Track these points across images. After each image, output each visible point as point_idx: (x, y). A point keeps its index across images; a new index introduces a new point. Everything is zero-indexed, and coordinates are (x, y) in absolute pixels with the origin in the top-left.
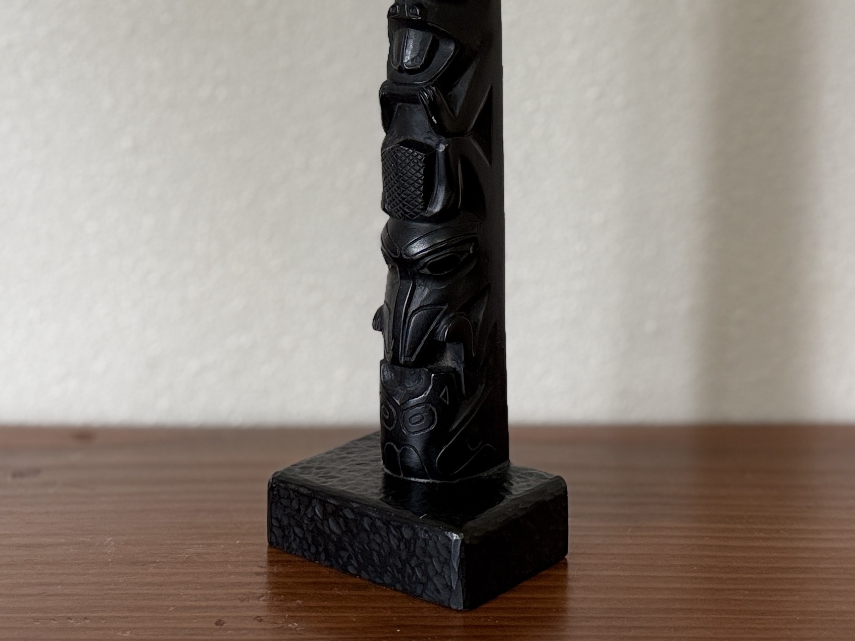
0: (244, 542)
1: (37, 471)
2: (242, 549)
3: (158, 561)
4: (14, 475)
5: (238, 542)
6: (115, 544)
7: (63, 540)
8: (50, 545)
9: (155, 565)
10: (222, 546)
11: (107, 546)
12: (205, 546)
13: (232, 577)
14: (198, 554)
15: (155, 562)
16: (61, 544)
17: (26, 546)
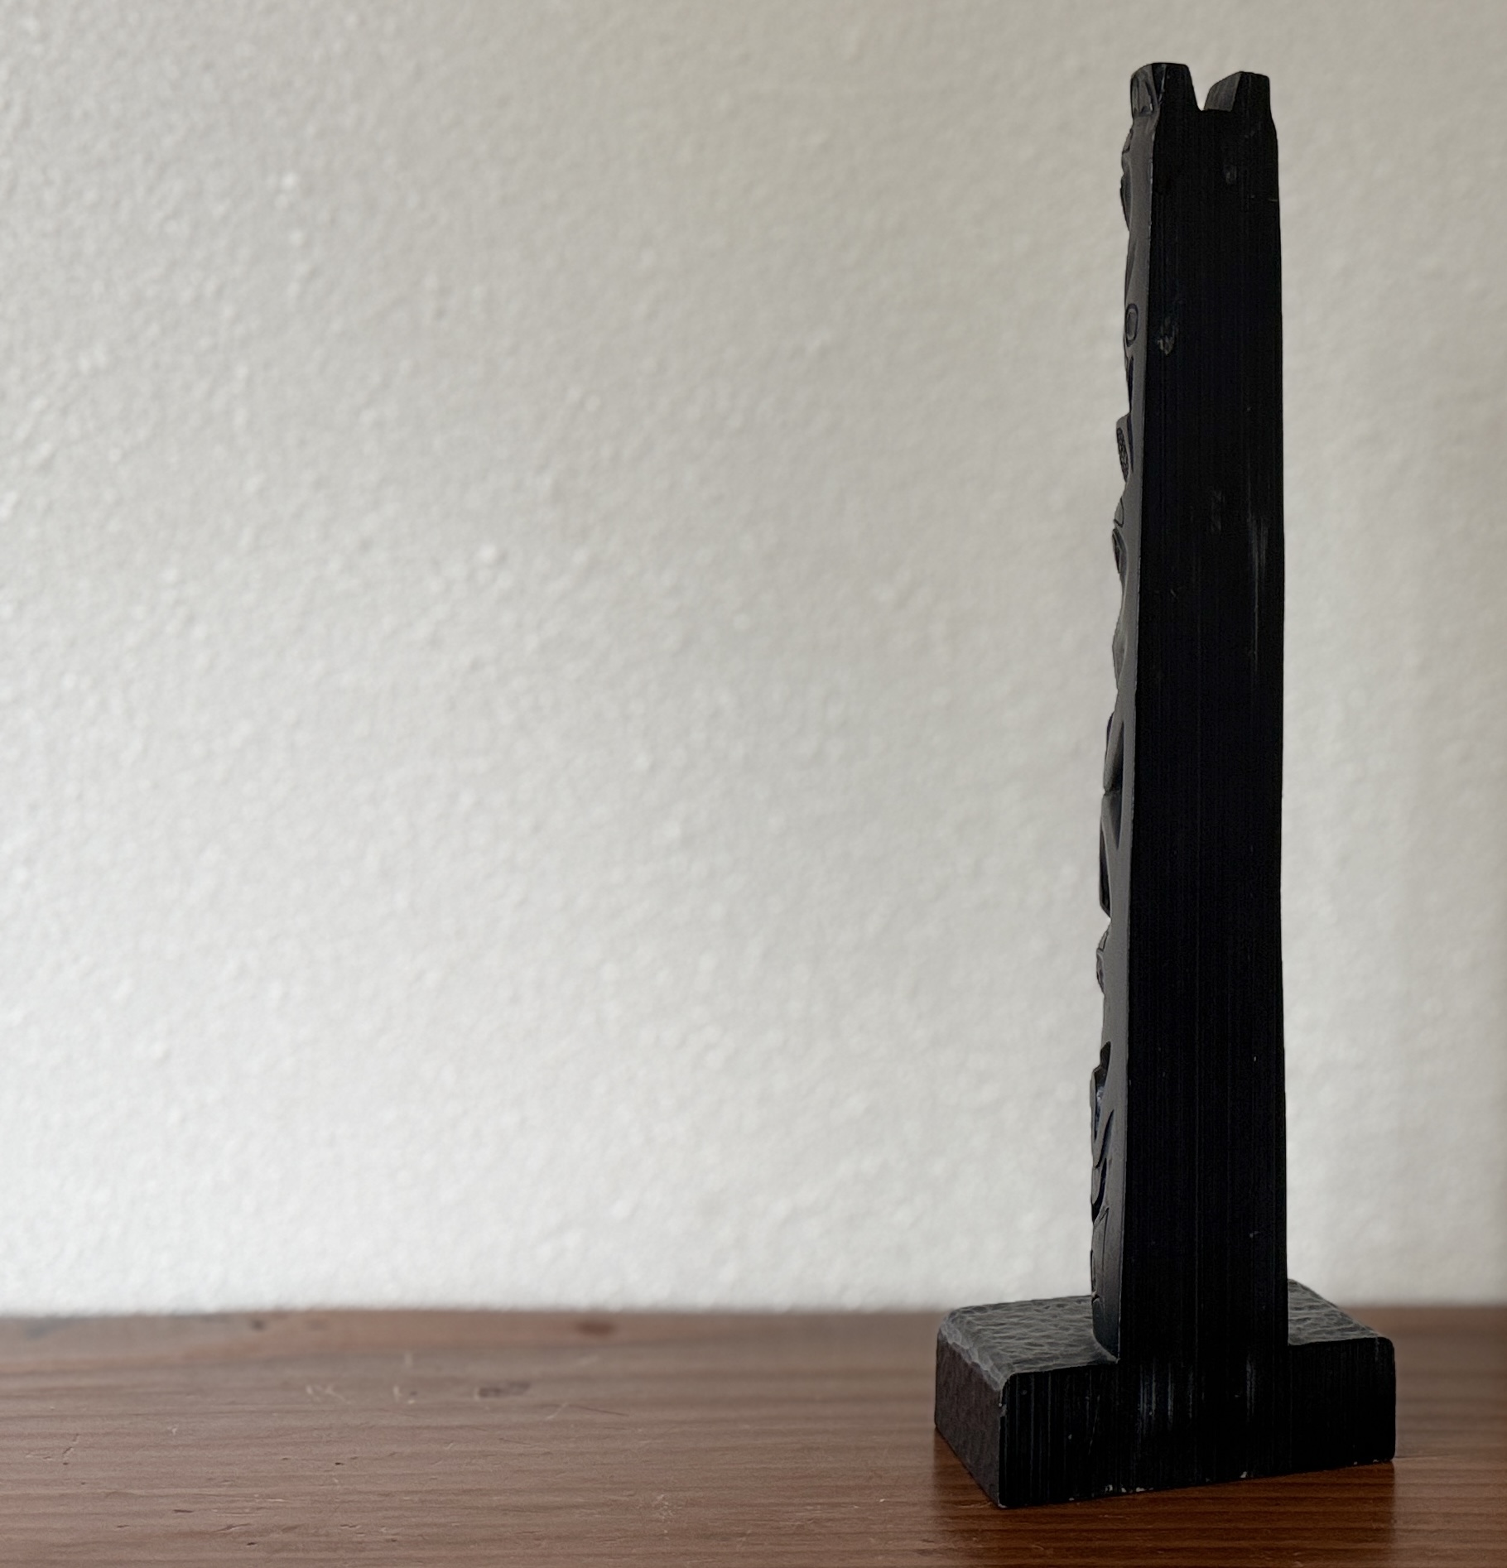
0: (893, 1500)
1: (523, 1385)
2: (891, 1511)
3: (749, 1532)
4: (484, 1393)
5: (882, 1500)
6: (670, 1505)
7: (580, 1500)
8: (560, 1508)
9: (744, 1539)
10: (856, 1507)
11: (657, 1507)
12: (825, 1506)
13: (880, 1558)
14: (816, 1521)
15: (743, 1535)
16: (577, 1507)
17: (518, 1510)
